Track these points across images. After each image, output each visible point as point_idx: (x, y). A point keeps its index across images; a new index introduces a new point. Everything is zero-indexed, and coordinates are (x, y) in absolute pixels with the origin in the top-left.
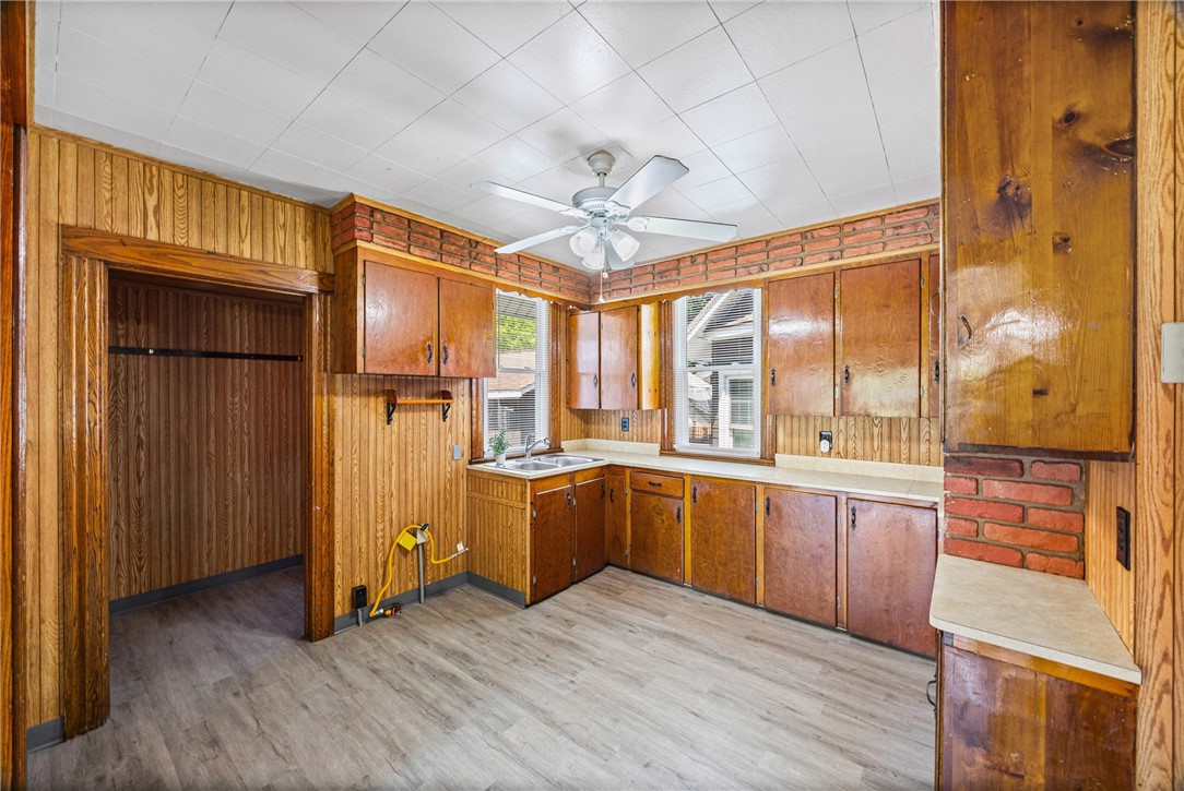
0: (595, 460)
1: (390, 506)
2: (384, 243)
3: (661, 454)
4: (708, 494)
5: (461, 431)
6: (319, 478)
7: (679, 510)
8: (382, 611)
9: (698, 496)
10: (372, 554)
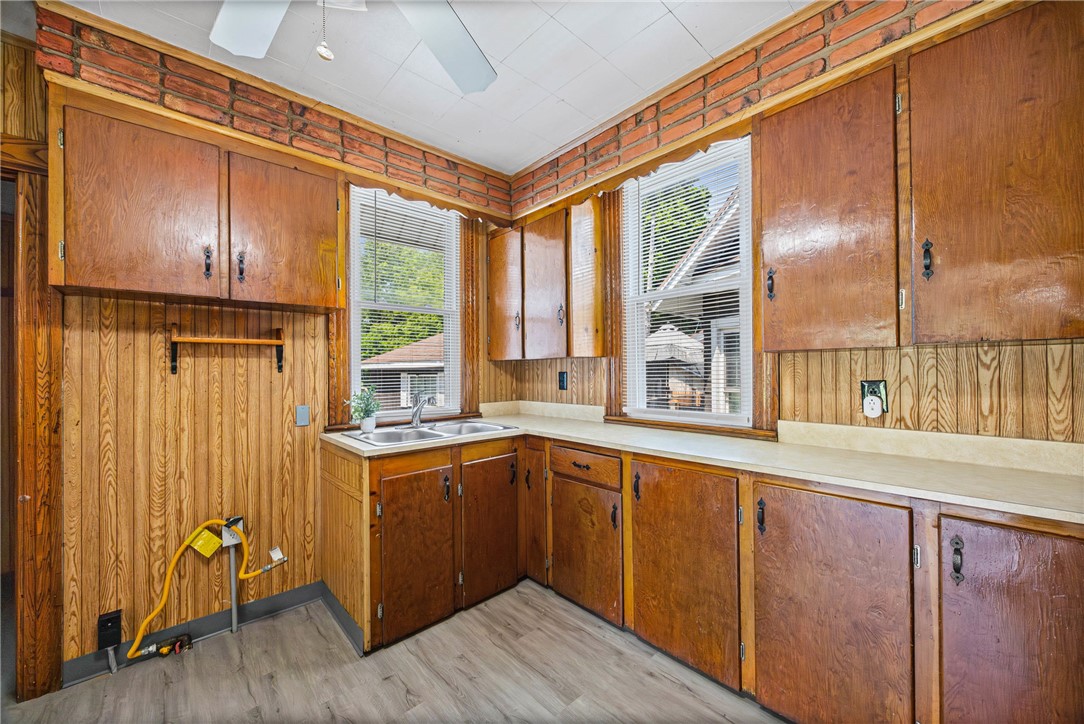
0: (505, 428)
1: (178, 491)
2: (108, 84)
3: (606, 421)
4: (657, 486)
5: (310, 384)
6: (29, 452)
7: (615, 508)
8: (153, 648)
9: (642, 488)
10: (141, 563)
